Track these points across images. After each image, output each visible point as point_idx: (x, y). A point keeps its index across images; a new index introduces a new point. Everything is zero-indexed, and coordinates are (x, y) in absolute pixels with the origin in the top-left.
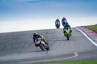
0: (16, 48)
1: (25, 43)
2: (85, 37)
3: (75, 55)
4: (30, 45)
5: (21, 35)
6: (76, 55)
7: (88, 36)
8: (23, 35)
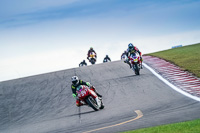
0: (15, 115)
1: (31, 101)
2: (153, 75)
3: (136, 115)
4: (43, 104)
5: (22, 86)
6: (140, 115)
7: (160, 74)
8: (26, 85)
